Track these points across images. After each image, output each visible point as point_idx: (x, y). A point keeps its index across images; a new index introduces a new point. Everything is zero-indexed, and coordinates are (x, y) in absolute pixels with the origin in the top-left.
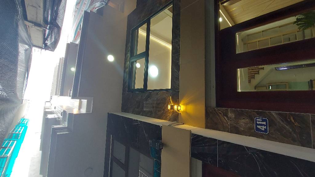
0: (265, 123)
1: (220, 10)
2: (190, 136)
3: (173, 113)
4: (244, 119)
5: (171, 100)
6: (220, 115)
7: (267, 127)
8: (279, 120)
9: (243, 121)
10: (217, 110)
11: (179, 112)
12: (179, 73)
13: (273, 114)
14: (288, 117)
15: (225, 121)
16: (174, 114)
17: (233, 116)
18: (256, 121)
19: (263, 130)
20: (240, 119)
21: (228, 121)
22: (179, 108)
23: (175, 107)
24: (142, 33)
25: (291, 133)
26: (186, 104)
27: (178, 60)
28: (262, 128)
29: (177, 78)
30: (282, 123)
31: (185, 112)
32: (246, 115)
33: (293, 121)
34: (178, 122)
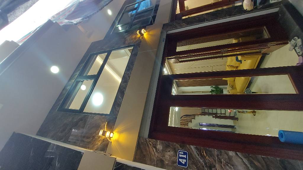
0: (185, 156)
1: (166, 64)
2: (114, 166)
3: (104, 141)
4: (169, 151)
5: (106, 126)
6: (150, 146)
7: (187, 161)
8: (195, 153)
9: (169, 153)
10: (148, 141)
11: (110, 140)
12: (122, 100)
13: (192, 148)
14: (202, 151)
15: (153, 153)
16: (104, 143)
17: (161, 148)
18: (179, 154)
19: (184, 163)
20: (166, 152)
21: (156, 153)
22: (112, 135)
23: (108, 134)
24: (99, 60)
25: (203, 167)
26: (120, 132)
27: (124, 89)
28: (183, 161)
29: (118, 104)
30: (197, 156)
31: (117, 141)
32: (172, 147)
33: (205, 154)
34: (105, 153)
